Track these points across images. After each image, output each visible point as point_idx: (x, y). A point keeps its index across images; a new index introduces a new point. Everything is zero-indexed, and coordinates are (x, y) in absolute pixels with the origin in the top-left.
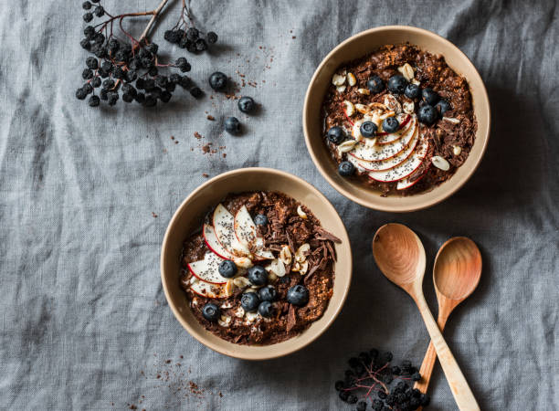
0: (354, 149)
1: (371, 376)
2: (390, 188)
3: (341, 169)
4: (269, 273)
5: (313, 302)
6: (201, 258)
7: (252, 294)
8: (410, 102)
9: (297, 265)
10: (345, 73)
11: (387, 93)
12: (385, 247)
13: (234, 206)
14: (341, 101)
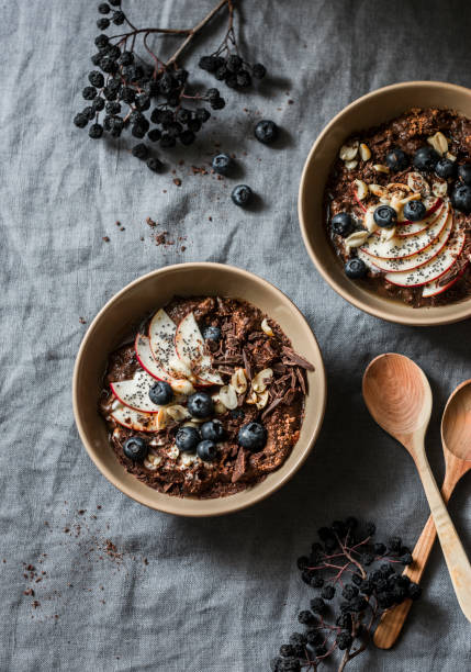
0: (366, 244)
1: (345, 553)
2: (413, 295)
3: (348, 268)
4: (215, 403)
5: (271, 447)
6: (129, 377)
7: (191, 429)
8: (442, 183)
9: (254, 396)
10: (357, 144)
11: (412, 170)
12: (380, 384)
13: (179, 312)
14: (350, 181)
